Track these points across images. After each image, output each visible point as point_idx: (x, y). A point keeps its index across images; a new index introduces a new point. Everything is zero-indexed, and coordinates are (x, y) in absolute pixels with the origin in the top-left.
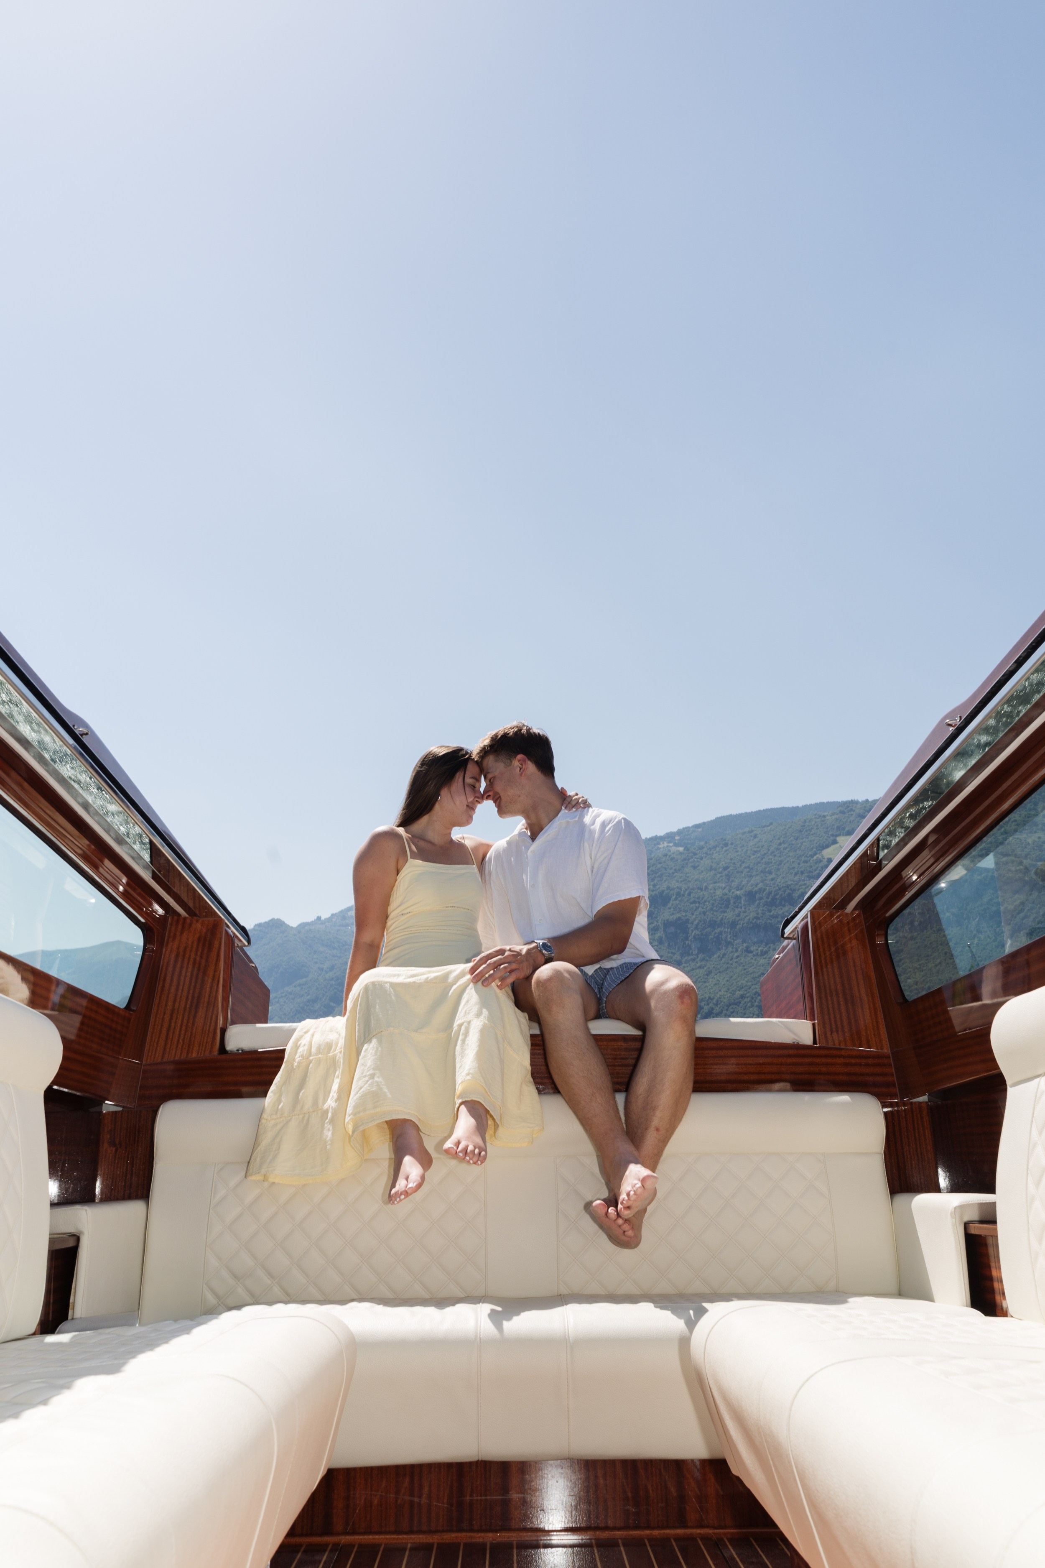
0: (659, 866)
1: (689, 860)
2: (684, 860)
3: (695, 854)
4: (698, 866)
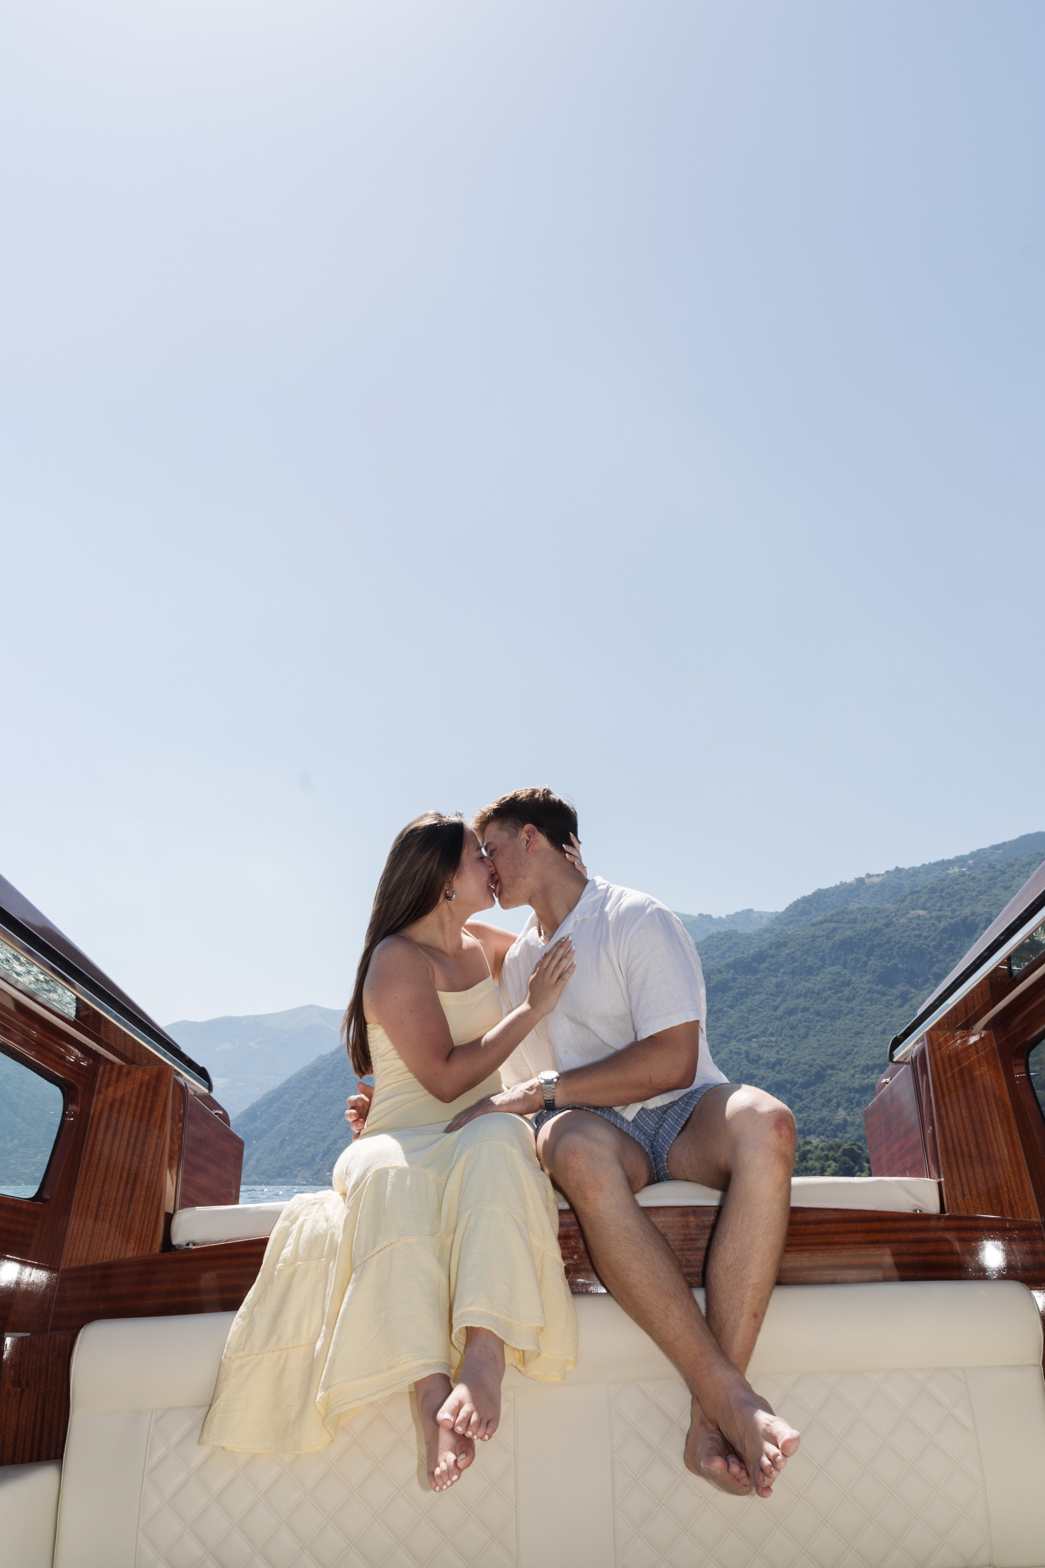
0: (957, 887)
1: (997, 878)
2: (991, 879)
3: (1004, 873)
4: (1011, 886)
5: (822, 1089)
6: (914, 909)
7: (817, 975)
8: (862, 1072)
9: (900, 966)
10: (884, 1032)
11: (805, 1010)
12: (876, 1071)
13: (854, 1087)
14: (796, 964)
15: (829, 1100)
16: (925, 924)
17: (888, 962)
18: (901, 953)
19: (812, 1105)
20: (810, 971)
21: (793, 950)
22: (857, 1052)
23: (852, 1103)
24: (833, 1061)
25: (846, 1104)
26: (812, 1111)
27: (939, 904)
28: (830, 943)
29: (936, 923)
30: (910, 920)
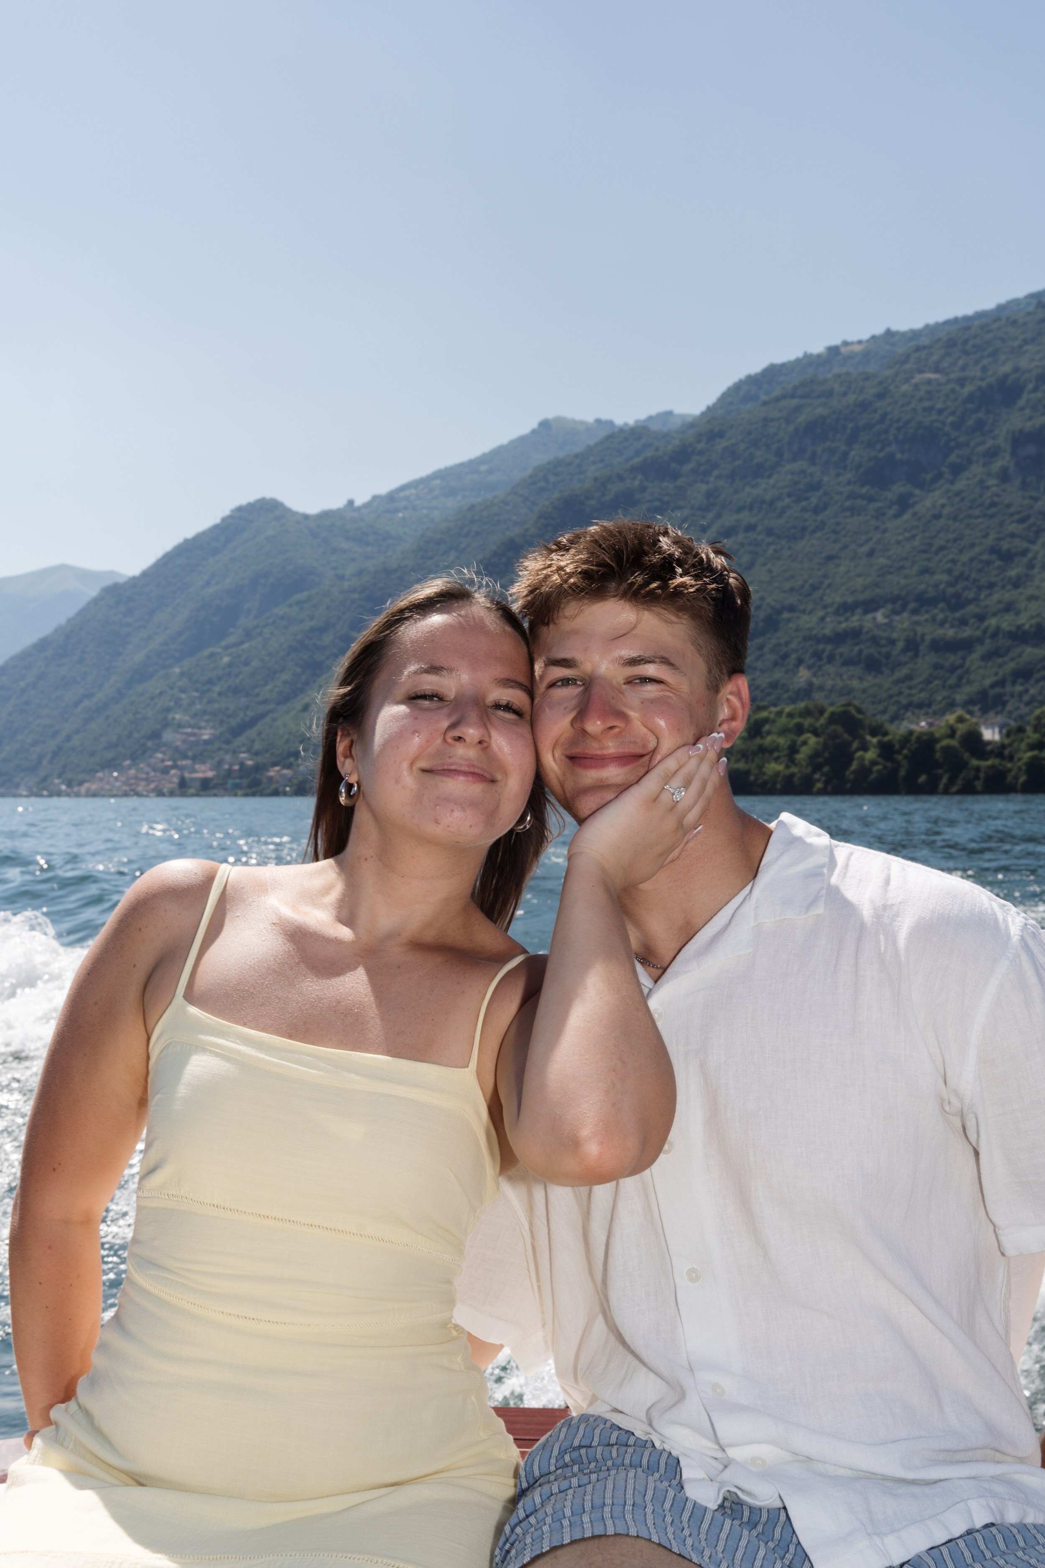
0: (990, 336)
5: (774, 641)
6: (920, 371)
7: (770, 476)
8: (837, 613)
9: (899, 456)
10: (871, 554)
11: (750, 528)
12: (859, 611)
13: (824, 636)
14: (737, 463)
15: (785, 656)
16: (939, 391)
17: (880, 451)
18: (901, 437)
19: (759, 664)
20: (759, 471)
21: (733, 441)
22: (829, 586)
23: (820, 659)
24: (792, 600)
25: (812, 661)
26: (758, 673)
27: (961, 363)
28: (791, 428)
29: (958, 388)
30: (916, 387)
